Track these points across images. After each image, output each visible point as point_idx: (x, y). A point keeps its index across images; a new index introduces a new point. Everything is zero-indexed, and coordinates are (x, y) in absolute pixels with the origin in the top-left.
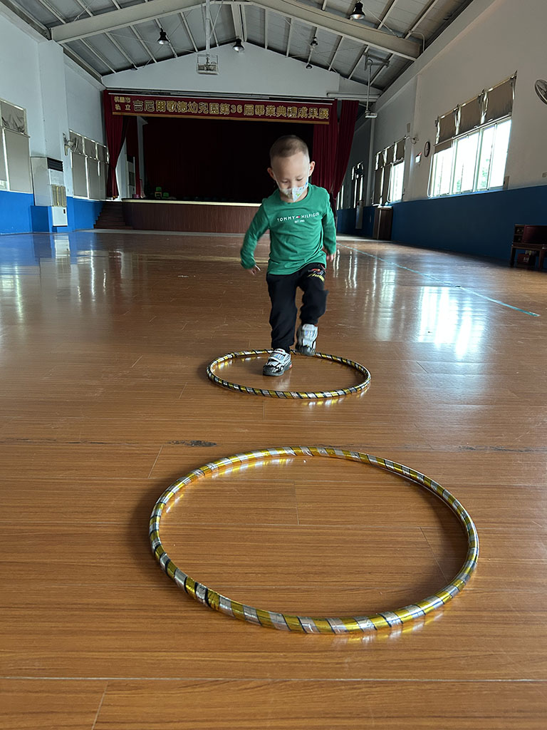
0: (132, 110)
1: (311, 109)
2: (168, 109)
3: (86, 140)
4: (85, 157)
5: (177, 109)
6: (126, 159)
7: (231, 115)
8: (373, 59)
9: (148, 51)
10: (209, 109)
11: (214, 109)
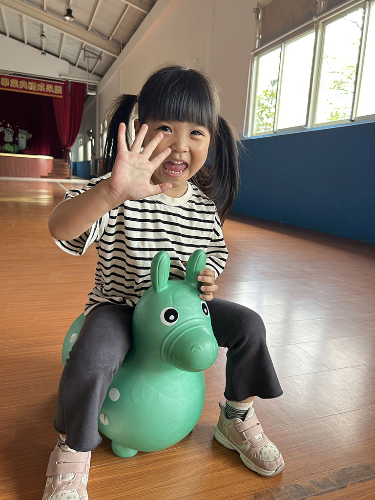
1: (48, 86)
8: (89, 53)
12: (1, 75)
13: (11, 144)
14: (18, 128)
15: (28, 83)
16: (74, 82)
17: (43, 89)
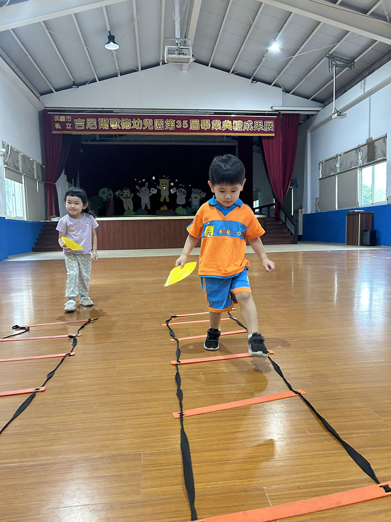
0: (73, 129)
1: (256, 122)
2: (112, 126)
3: (24, 157)
4: (22, 174)
5: (121, 126)
6: (66, 180)
7: (177, 130)
8: (337, 60)
9: (91, 64)
10: (153, 125)
11: (159, 124)
12: (200, 117)
13: (184, 206)
14: (191, 188)
15: (232, 122)
16: (286, 114)
17: (250, 127)
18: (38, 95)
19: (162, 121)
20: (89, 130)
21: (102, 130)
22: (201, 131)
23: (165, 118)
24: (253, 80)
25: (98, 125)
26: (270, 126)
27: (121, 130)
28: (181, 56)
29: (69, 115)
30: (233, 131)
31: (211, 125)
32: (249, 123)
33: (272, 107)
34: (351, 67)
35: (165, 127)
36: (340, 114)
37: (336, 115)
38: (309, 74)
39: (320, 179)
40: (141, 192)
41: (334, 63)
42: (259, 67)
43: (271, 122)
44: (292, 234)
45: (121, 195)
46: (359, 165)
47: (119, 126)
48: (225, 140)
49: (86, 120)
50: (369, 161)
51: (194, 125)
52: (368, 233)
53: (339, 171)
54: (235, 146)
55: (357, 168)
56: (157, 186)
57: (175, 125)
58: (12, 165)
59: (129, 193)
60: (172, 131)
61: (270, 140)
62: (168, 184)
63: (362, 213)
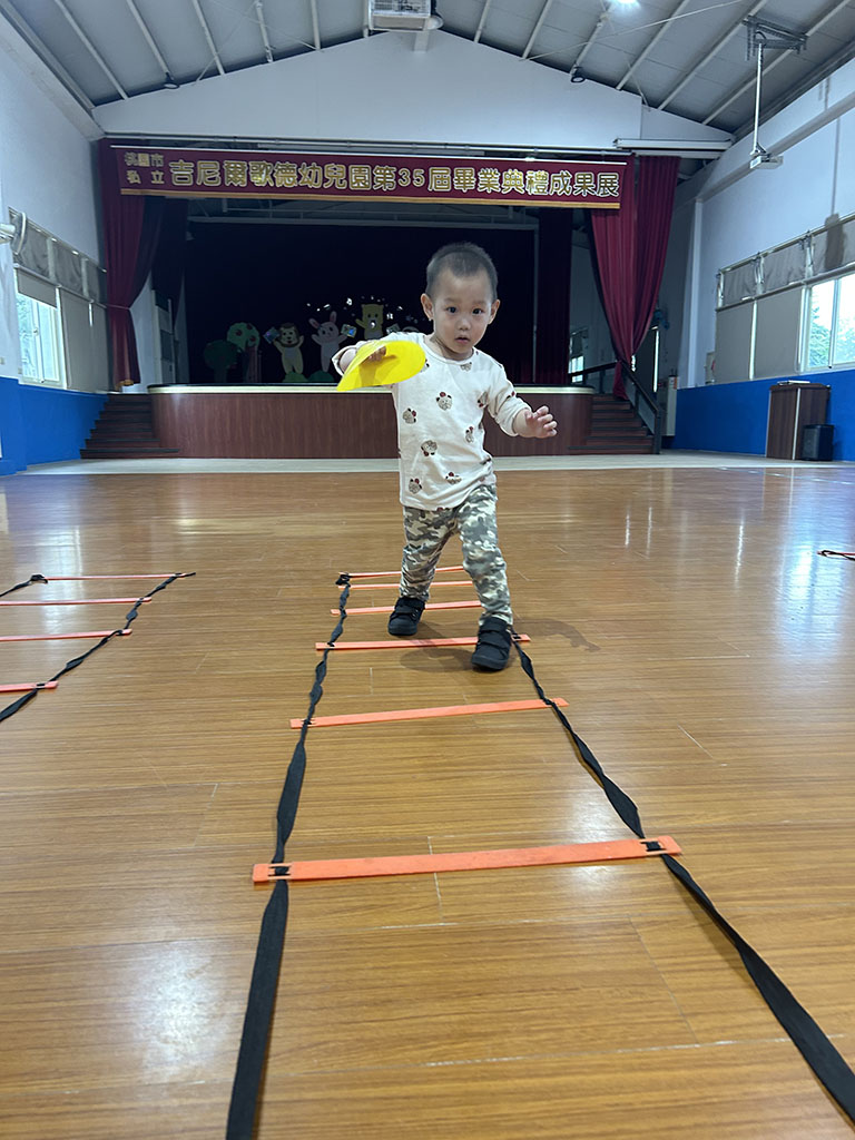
0: (168, 185)
1: (579, 176)
2: (253, 179)
3: (58, 246)
4: (54, 286)
5: (274, 179)
6: (154, 301)
7: (399, 191)
8: (767, 31)
9: (207, 33)
10: (347, 179)
11: (359, 178)
12: (454, 161)
15: (525, 174)
16: (648, 157)
17: (565, 186)
18: (89, 104)
19: (366, 170)
20: (203, 188)
21: (233, 188)
22: (454, 193)
23: (373, 162)
24: (576, 75)
25: (222, 175)
26: (610, 183)
27: (275, 189)
28: (406, 14)
29: (159, 152)
30: (526, 196)
31: (478, 181)
32: (563, 176)
33: (616, 141)
34: (798, 48)
35: (373, 184)
36: (768, 157)
37: (759, 159)
38: (702, 65)
39: (719, 310)
40: (320, 332)
41: (759, 37)
42: (590, 44)
43: (613, 177)
44: (649, 432)
45: (277, 340)
46: (806, 279)
47: (269, 179)
48: (511, 217)
49: (196, 165)
50: (828, 268)
51: (440, 179)
52: (816, 433)
53: (760, 292)
54: (532, 232)
55: (800, 285)
56: (358, 321)
57: (396, 180)
58: (32, 264)
59: (293, 336)
60: (389, 193)
61: (610, 218)
62: (381, 316)
63: (804, 388)
